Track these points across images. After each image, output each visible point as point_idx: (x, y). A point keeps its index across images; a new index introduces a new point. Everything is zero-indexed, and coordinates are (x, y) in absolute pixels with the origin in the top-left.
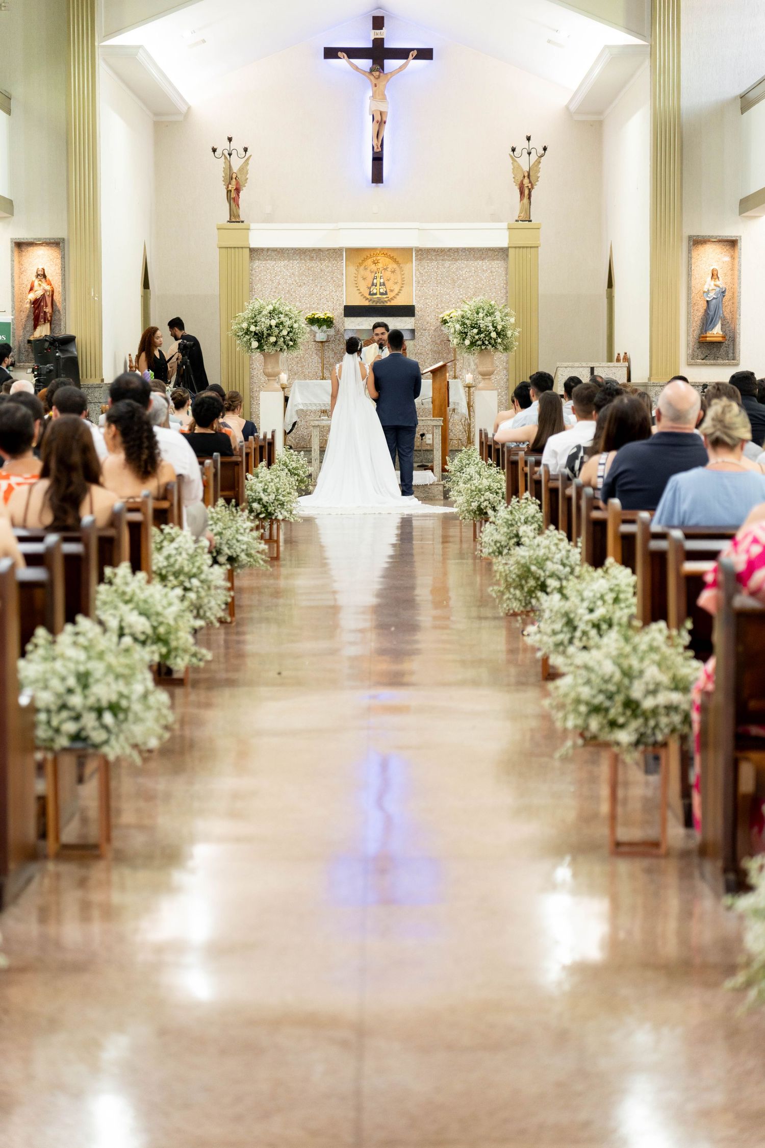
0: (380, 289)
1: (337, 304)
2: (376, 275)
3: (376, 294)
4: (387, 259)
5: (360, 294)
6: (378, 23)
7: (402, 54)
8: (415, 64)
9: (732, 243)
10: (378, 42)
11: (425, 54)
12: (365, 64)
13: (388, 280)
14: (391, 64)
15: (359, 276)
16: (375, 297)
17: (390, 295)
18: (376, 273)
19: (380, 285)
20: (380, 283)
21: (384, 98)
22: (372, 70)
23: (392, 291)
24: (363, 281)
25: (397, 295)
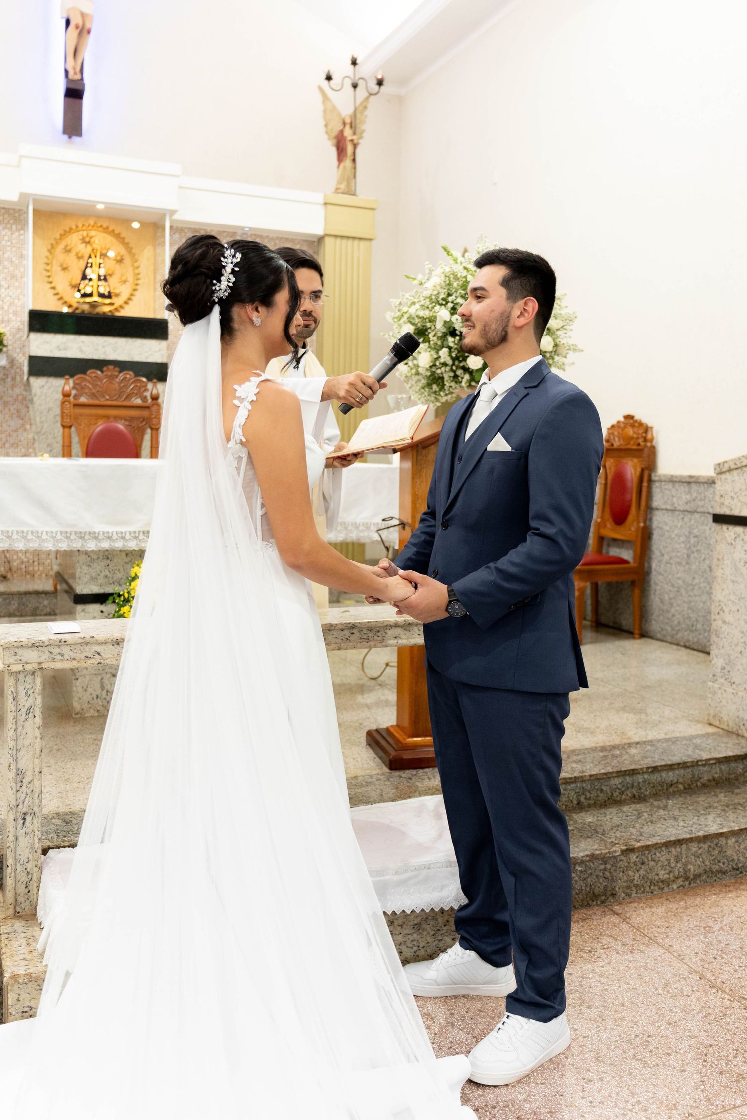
0: (98, 286)
1: (11, 311)
2: (90, 261)
3: (91, 295)
4: (109, 239)
5: (57, 297)
13: (110, 275)
15: (54, 262)
16: (88, 300)
17: (117, 301)
18: (90, 257)
19: (99, 279)
20: (99, 276)
23: (117, 295)
24: (62, 272)
25: (126, 303)
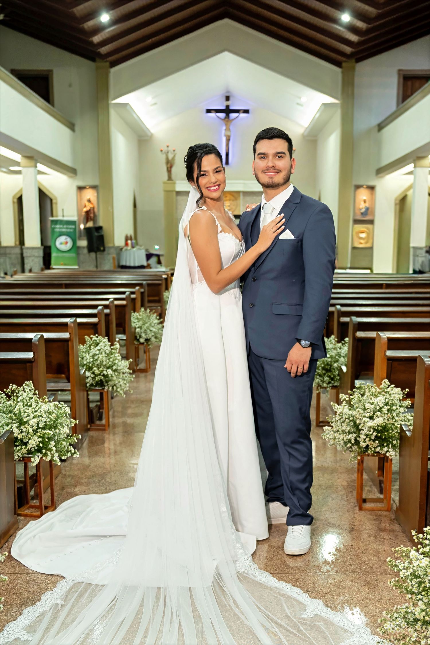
0: (228, 208)
4: (231, 196)
6: (228, 98)
7: (237, 111)
8: (242, 115)
9: (372, 188)
10: (228, 107)
11: (246, 111)
12: (222, 115)
13: (231, 204)
14: (233, 115)
21: (229, 130)
22: (225, 118)
23: (232, 209)
25: (235, 210)
